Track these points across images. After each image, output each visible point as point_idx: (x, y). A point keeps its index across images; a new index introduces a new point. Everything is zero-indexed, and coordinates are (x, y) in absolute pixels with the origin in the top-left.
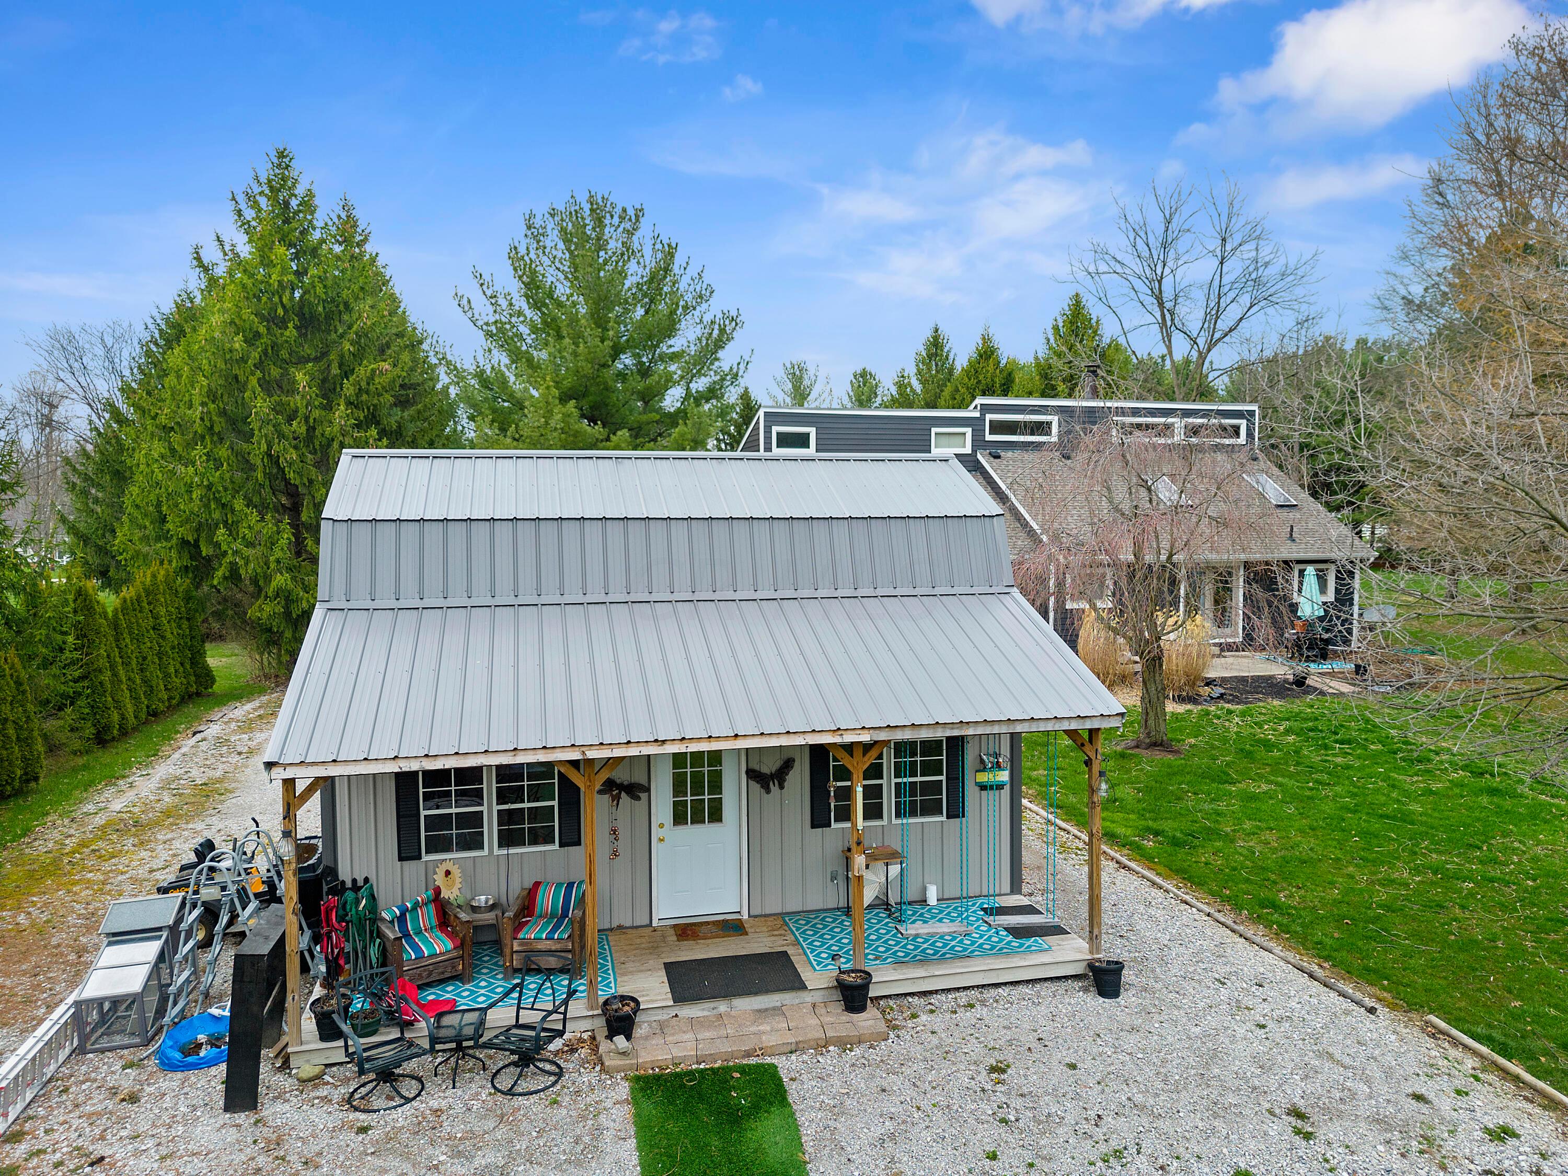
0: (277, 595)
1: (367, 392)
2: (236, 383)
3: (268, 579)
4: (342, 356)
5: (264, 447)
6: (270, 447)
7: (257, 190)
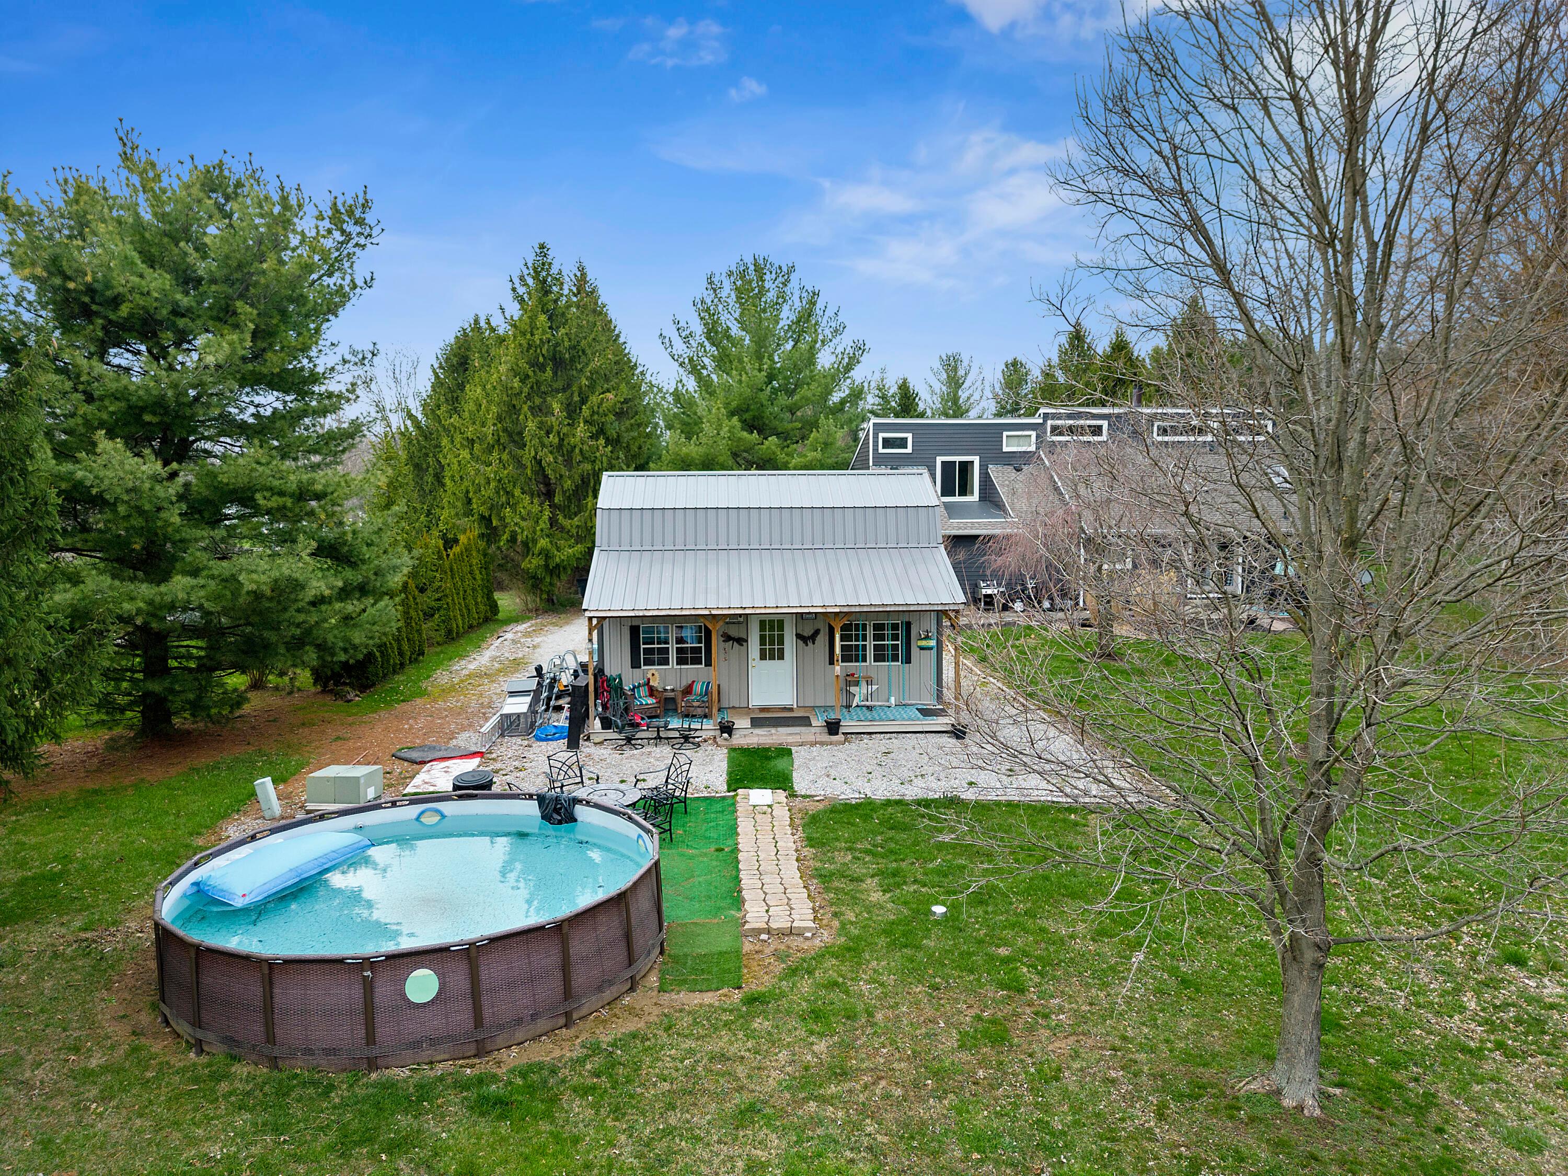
0: (540, 554)
1: (598, 413)
2: (513, 409)
3: (535, 541)
4: (580, 388)
5: (533, 453)
6: (536, 453)
7: (526, 272)
